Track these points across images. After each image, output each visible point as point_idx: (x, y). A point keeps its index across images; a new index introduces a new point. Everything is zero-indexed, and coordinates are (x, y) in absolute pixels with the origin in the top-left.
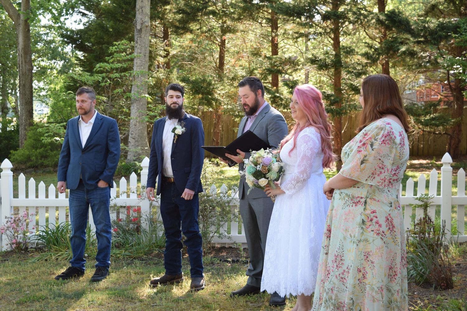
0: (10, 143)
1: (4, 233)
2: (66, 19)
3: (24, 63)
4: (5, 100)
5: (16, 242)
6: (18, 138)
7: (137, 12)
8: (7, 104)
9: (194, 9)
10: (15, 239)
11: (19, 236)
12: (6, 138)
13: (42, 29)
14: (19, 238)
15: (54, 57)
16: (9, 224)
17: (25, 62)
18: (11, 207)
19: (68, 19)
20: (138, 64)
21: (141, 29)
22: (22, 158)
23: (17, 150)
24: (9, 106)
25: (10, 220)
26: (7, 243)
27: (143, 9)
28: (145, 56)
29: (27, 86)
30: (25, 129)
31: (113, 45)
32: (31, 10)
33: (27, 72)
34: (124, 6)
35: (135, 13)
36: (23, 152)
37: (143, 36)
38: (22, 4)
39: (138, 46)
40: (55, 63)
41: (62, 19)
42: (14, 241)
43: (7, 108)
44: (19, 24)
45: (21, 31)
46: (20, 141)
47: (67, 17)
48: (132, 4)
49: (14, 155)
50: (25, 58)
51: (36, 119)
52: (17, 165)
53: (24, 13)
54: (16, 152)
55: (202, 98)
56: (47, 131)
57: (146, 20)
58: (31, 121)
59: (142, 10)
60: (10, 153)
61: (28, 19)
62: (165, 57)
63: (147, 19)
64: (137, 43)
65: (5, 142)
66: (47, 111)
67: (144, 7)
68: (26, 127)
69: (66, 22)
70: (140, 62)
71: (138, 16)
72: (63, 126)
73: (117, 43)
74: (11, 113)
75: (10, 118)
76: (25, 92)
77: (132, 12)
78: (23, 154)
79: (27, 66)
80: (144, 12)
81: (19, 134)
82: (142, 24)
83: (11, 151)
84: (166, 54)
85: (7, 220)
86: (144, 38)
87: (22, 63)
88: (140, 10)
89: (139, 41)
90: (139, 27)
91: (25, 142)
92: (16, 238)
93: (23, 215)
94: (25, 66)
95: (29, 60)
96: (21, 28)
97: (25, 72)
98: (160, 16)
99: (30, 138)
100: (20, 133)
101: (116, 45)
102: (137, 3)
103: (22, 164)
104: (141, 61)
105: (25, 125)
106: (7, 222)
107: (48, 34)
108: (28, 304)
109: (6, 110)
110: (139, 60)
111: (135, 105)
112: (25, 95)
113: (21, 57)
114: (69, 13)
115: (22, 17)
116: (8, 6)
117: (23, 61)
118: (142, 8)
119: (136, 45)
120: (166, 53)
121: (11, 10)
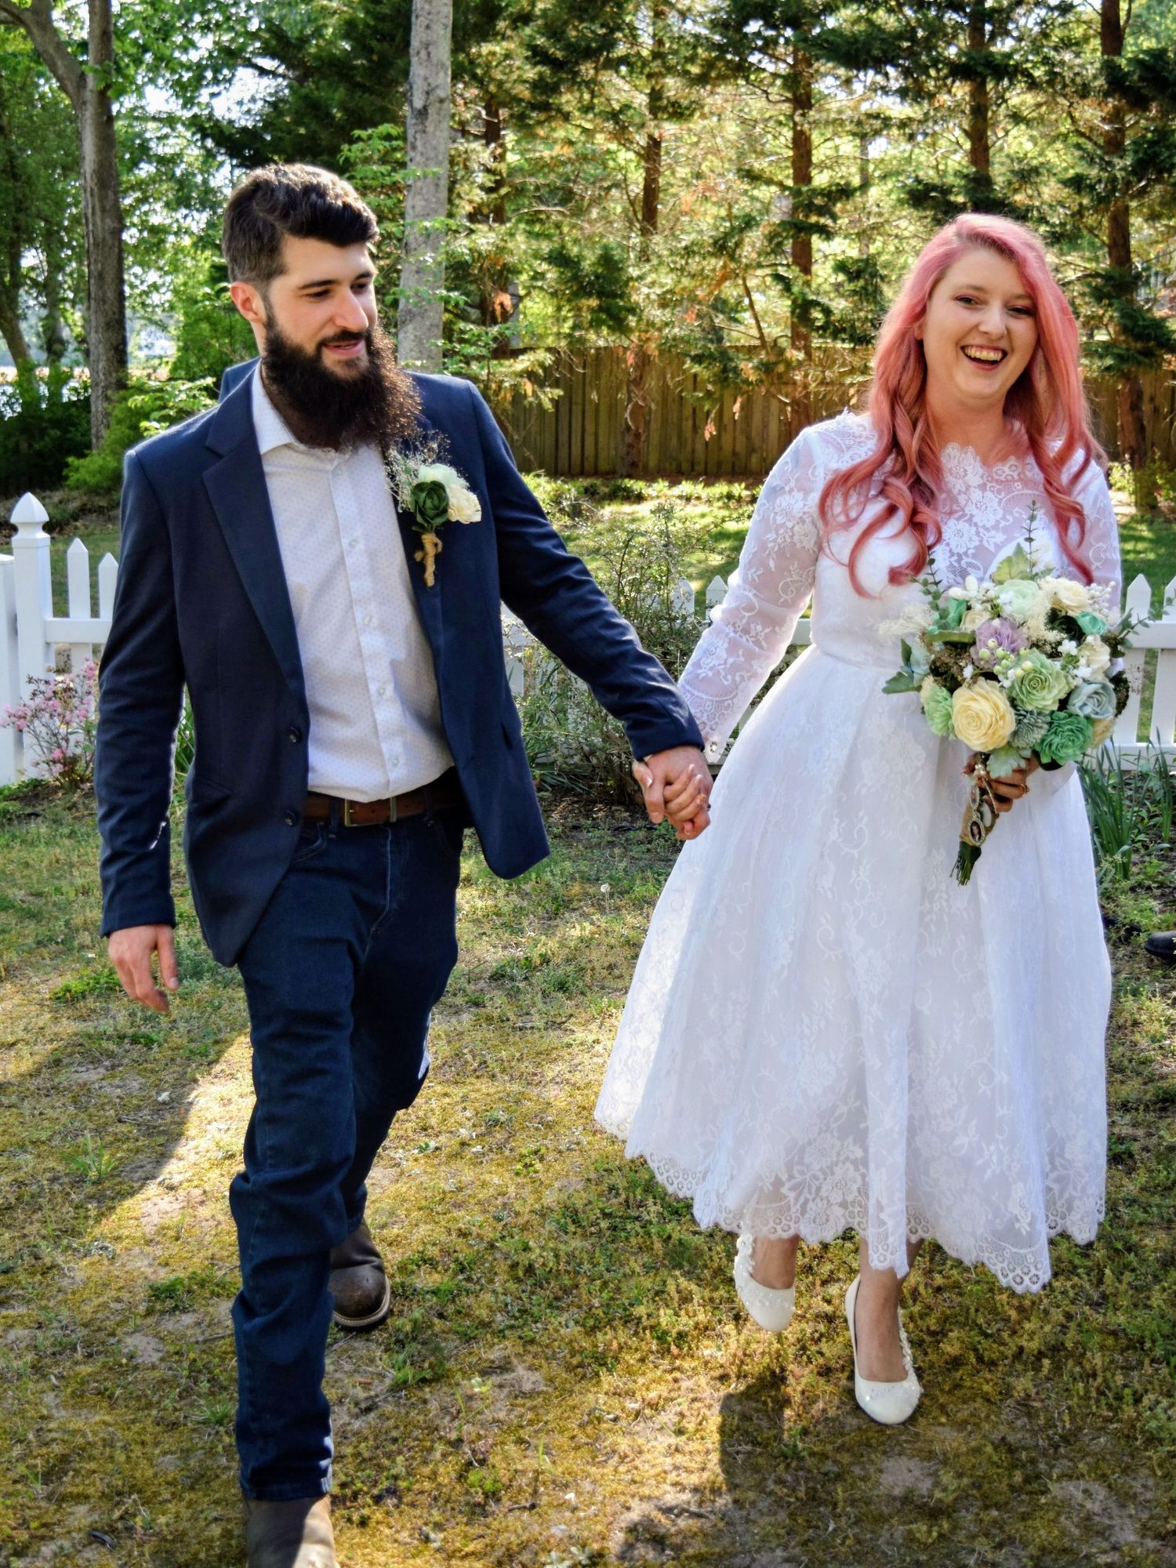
0: (69, 435)
1: (26, 729)
2: (213, 95)
3: (98, 212)
4: (56, 320)
5: (65, 758)
6: (89, 422)
7: (414, 60)
8: (61, 330)
9: (575, 50)
10: (59, 746)
11: (72, 738)
12: (56, 423)
13: (151, 125)
14: (72, 743)
15: (182, 201)
16: (39, 699)
17: (103, 210)
18: (48, 644)
19: (219, 94)
20: (418, 209)
21: (425, 108)
22: (98, 477)
23: (84, 456)
24: (66, 334)
25: (43, 687)
26: (38, 758)
27: (431, 49)
28: (437, 185)
29: (110, 276)
30: (107, 399)
31: (352, 141)
32: (116, 63)
33: (108, 237)
34: (374, 43)
35: (409, 63)
36: (101, 462)
37: (430, 129)
38: (91, 47)
39: (418, 158)
40: (186, 217)
41: (204, 95)
42: (57, 754)
43: (62, 342)
44: (84, 103)
45: (89, 121)
46: (93, 431)
47: (215, 89)
48: (398, 39)
49: (77, 470)
50: (103, 198)
51: (136, 371)
52: (85, 498)
53: (96, 71)
54: (82, 461)
55: (600, 309)
56: (159, 403)
57: (439, 81)
58: (121, 375)
59: (429, 54)
60: (67, 465)
61: (108, 86)
62: (489, 191)
63: (444, 78)
64: (414, 148)
65: (55, 433)
66: (168, 347)
67: (435, 43)
68: (109, 393)
69: (215, 102)
70: (423, 203)
71: (418, 71)
72: (206, 389)
73: (364, 134)
74: (71, 354)
75: (66, 369)
76: (104, 293)
77: (399, 62)
78: (101, 467)
79: (108, 221)
80: (434, 59)
81: (89, 412)
82: (428, 93)
83: (70, 459)
84: (496, 182)
85: (33, 687)
86: (434, 134)
87: (93, 213)
88: (423, 53)
89: (419, 144)
90: (418, 103)
91: (105, 433)
92: (63, 743)
93: (82, 673)
94: (103, 221)
95: (111, 203)
96: (89, 113)
97: (104, 239)
98: (479, 71)
99: (120, 422)
100: (93, 409)
101: (359, 139)
102: (413, 33)
103: (98, 494)
104: (426, 200)
105: (106, 388)
106: (34, 694)
107: (166, 136)
108: (90, 1002)
109: (57, 347)
110: (418, 197)
111: (410, 327)
112: (105, 302)
113: (92, 195)
114: (221, 77)
115: (91, 82)
116: (51, 51)
117: (97, 207)
118: (427, 46)
119: (412, 154)
120: (493, 178)
121: (59, 63)
